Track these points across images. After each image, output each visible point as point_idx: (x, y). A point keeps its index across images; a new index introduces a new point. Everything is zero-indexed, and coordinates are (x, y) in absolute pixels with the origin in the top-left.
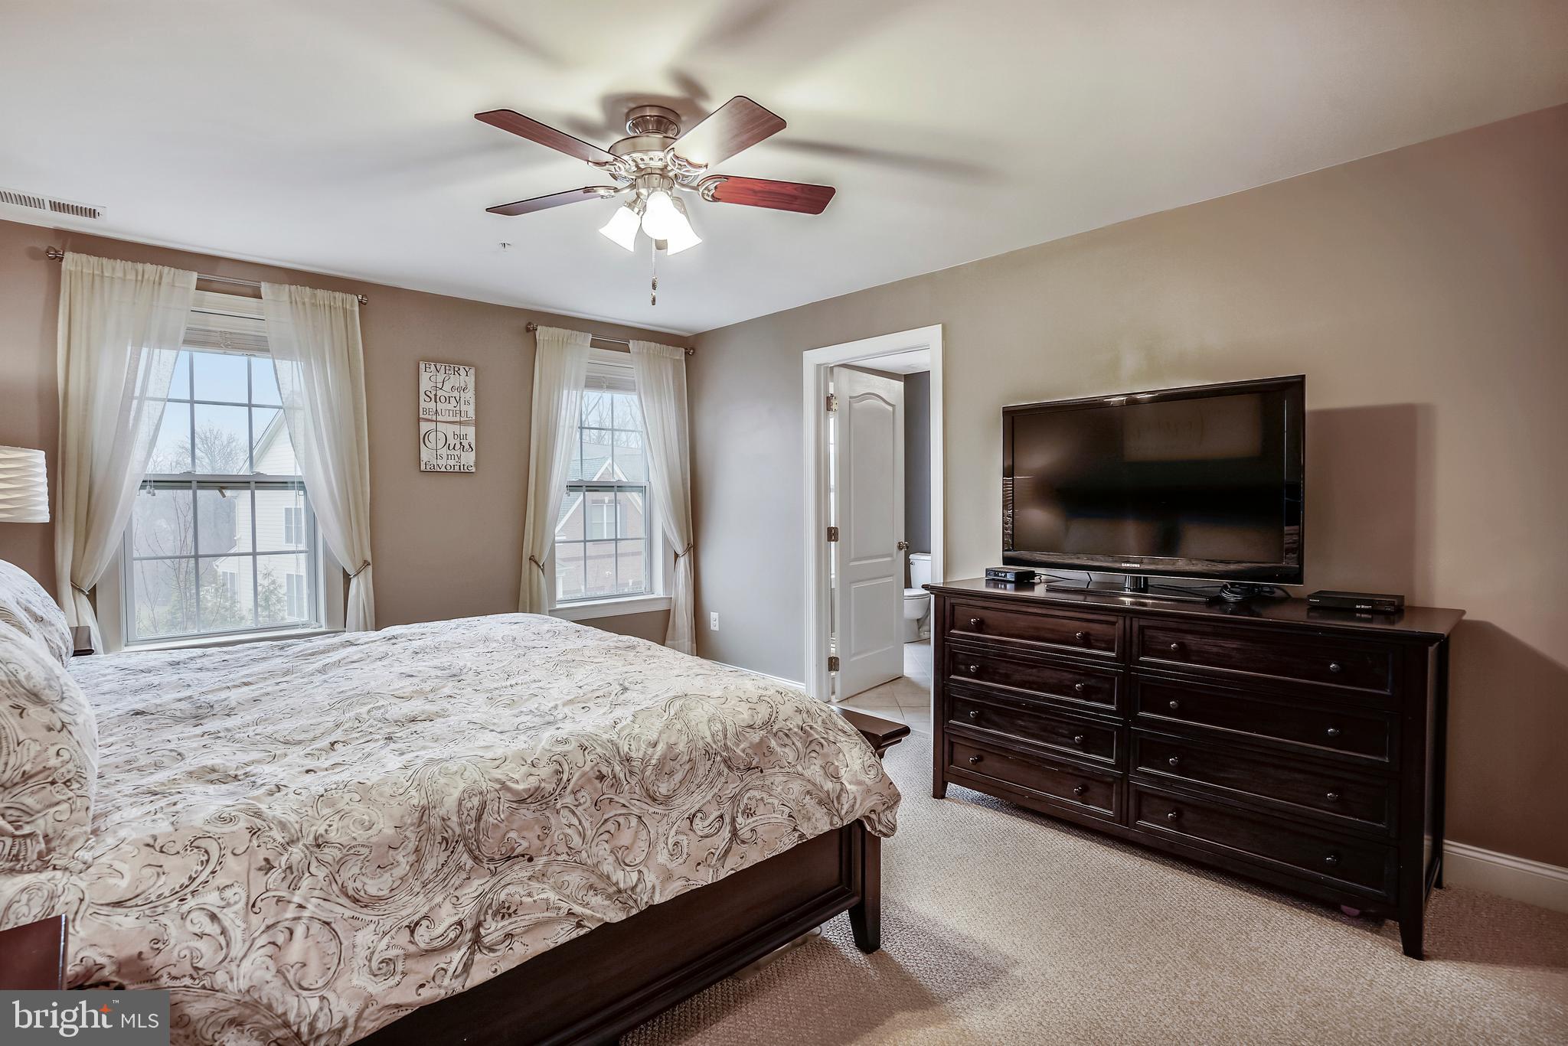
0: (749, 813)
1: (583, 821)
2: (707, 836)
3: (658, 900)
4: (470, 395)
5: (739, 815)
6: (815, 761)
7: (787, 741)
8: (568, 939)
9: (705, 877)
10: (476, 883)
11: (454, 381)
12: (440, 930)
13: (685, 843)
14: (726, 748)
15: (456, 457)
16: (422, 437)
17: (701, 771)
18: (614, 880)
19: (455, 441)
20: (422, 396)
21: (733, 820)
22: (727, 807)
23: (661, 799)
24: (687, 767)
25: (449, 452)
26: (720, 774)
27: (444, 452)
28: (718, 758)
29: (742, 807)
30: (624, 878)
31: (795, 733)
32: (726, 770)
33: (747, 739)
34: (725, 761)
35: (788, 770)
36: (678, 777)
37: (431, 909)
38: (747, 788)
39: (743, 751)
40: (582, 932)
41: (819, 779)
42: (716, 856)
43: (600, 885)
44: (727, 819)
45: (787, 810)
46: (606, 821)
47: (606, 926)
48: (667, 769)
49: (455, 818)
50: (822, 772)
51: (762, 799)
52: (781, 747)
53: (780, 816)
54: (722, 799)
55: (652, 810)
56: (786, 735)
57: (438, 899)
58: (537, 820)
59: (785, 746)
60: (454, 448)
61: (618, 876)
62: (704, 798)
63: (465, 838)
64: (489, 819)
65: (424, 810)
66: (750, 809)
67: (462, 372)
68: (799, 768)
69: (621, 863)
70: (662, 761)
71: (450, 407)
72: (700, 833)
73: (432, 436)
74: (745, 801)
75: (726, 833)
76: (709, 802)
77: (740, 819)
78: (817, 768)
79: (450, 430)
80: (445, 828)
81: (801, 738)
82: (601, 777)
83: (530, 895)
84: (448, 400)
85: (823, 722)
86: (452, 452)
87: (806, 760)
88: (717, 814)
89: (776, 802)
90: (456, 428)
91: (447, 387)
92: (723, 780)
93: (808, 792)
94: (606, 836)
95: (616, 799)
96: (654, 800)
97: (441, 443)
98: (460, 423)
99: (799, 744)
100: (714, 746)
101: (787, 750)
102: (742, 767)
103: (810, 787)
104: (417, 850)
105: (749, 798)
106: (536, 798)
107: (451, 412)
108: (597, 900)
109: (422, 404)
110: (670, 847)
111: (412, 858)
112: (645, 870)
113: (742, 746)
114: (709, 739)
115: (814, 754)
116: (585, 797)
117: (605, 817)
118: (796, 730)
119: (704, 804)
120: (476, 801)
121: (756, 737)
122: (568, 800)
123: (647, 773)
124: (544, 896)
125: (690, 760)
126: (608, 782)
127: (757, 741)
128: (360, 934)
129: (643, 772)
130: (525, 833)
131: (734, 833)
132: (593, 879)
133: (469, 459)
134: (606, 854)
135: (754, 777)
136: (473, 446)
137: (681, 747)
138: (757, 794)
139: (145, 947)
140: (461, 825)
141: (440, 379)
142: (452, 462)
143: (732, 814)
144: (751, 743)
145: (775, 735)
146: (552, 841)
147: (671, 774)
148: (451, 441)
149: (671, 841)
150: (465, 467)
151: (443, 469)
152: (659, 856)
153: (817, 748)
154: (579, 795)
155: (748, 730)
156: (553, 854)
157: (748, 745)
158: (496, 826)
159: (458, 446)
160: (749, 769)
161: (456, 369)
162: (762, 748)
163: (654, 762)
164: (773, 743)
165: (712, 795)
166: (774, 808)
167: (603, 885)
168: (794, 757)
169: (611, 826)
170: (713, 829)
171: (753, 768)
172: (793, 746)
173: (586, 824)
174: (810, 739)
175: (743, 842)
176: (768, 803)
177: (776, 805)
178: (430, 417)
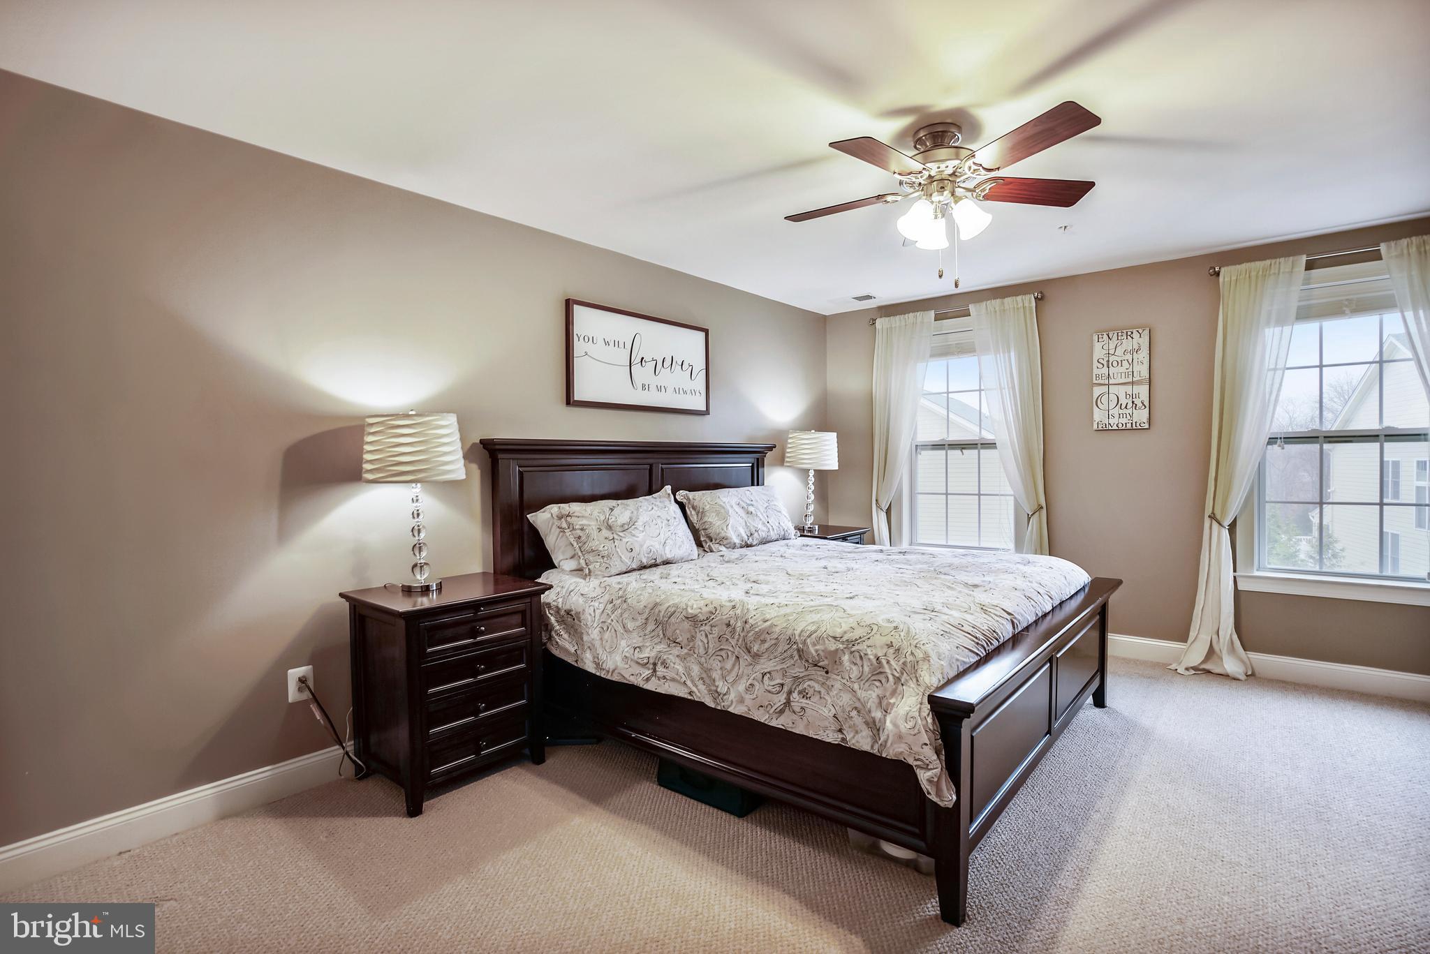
0: (804, 694)
1: (710, 643)
2: (769, 692)
3: (731, 710)
4: (1144, 354)
5: (796, 692)
6: (876, 689)
7: (859, 661)
8: (683, 696)
9: (761, 717)
10: (662, 646)
11: (1127, 344)
12: (642, 656)
13: (757, 688)
14: (804, 642)
15: (1128, 415)
16: (1094, 400)
17: (780, 649)
18: (717, 684)
19: (1127, 401)
20: (1095, 364)
21: (790, 693)
22: (788, 681)
23: (752, 652)
24: (773, 642)
25: (1121, 412)
26: (792, 657)
27: (1116, 412)
28: (795, 647)
29: (800, 688)
30: (722, 688)
31: (869, 659)
32: (797, 657)
33: (825, 644)
34: (798, 650)
35: (846, 682)
36: (766, 645)
37: (643, 646)
38: (810, 677)
39: (817, 651)
40: (689, 698)
41: (872, 704)
42: (774, 709)
43: (707, 681)
44: (786, 689)
45: (833, 711)
46: (721, 650)
47: (702, 704)
48: (762, 638)
49: (663, 613)
50: (877, 701)
51: (820, 692)
52: (851, 663)
53: (827, 712)
54: (788, 674)
55: (746, 657)
56: (861, 657)
57: (647, 644)
58: (690, 631)
59: (855, 664)
60: (1126, 407)
61: (720, 683)
62: (775, 666)
63: (663, 624)
64: (673, 620)
65: (656, 605)
66: (807, 694)
67: (1136, 335)
68: (856, 686)
69: (724, 678)
70: (762, 632)
71: (1122, 369)
72: (766, 687)
73: (1105, 399)
74: (805, 686)
75: (782, 698)
76: (777, 670)
77: (795, 695)
78: (874, 695)
79: (1121, 391)
80: (658, 615)
81: (871, 665)
82: (728, 625)
83: (674, 664)
84: (1120, 363)
85: (904, 663)
86: (1125, 411)
87: (867, 684)
88: (779, 681)
89: (829, 701)
90: (1129, 389)
91: (1120, 351)
92: (792, 662)
93: (856, 708)
94: (720, 658)
95: (730, 640)
96: (749, 652)
97: (1113, 404)
98: (1133, 383)
99: (866, 669)
100: (797, 638)
101: (854, 668)
102: (810, 661)
103: (858, 705)
104: (647, 619)
105: (809, 686)
106: (693, 620)
107: (1123, 375)
108: (702, 687)
109: (1095, 371)
110: (748, 684)
111: (644, 621)
112: (731, 689)
113: (817, 647)
114: (797, 633)
115: (877, 684)
116: (716, 630)
117: (722, 647)
118: (872, 657)
119: (774, 671)
120: (673, 609)
121: (832, 646)
122: (707, 628)
123: (750, 634)
124: (678, 667)
125: (777, 639)
126: (730, 629)
127: (832, 649)
128: (623, 641)
129: (748, 632)
130: (682, 634)
131: (788, 703)
132: (704, 675)
133: (1141, 416)
134: (718, 668)
135: (819, 673)
136: (1147, 404)
137: (777, 629)
138: (818, 687)
139: (581, 611)
140: (663, 617)
141: (1112, 346)
142: (1124, 421)
143: (791, 688)
144: (826, 649)
145: (852, 653)
146: (694, 645)
147: (764, 641)
148: (1123, 401)
149: (750, 682)
150: (1138, 425)
151: (1115, 427)
152: (740, 687)
153: (884, 681)
154: (713, 629)
155: (830, 639)
156: (692, 652)
157: (823, 649)
158: (673, 624)
159: (1130, 405)
160: (816, 665)
161: (1129, 333)
162: (834, 656)
163: (757, 630)
164: (846, 658)
165: (781, 667)
166: (826, 704)
167: (709, 682)
168: (857, 676)
169: (723, 653)
170: (775, 690)
171: (819, 666)
172: (861, 668)
173: (711, 646)
174: (881, 670)
175: (794, 712)
176: (824, 698)
177: (829, 703)
178: (1102, 382)
